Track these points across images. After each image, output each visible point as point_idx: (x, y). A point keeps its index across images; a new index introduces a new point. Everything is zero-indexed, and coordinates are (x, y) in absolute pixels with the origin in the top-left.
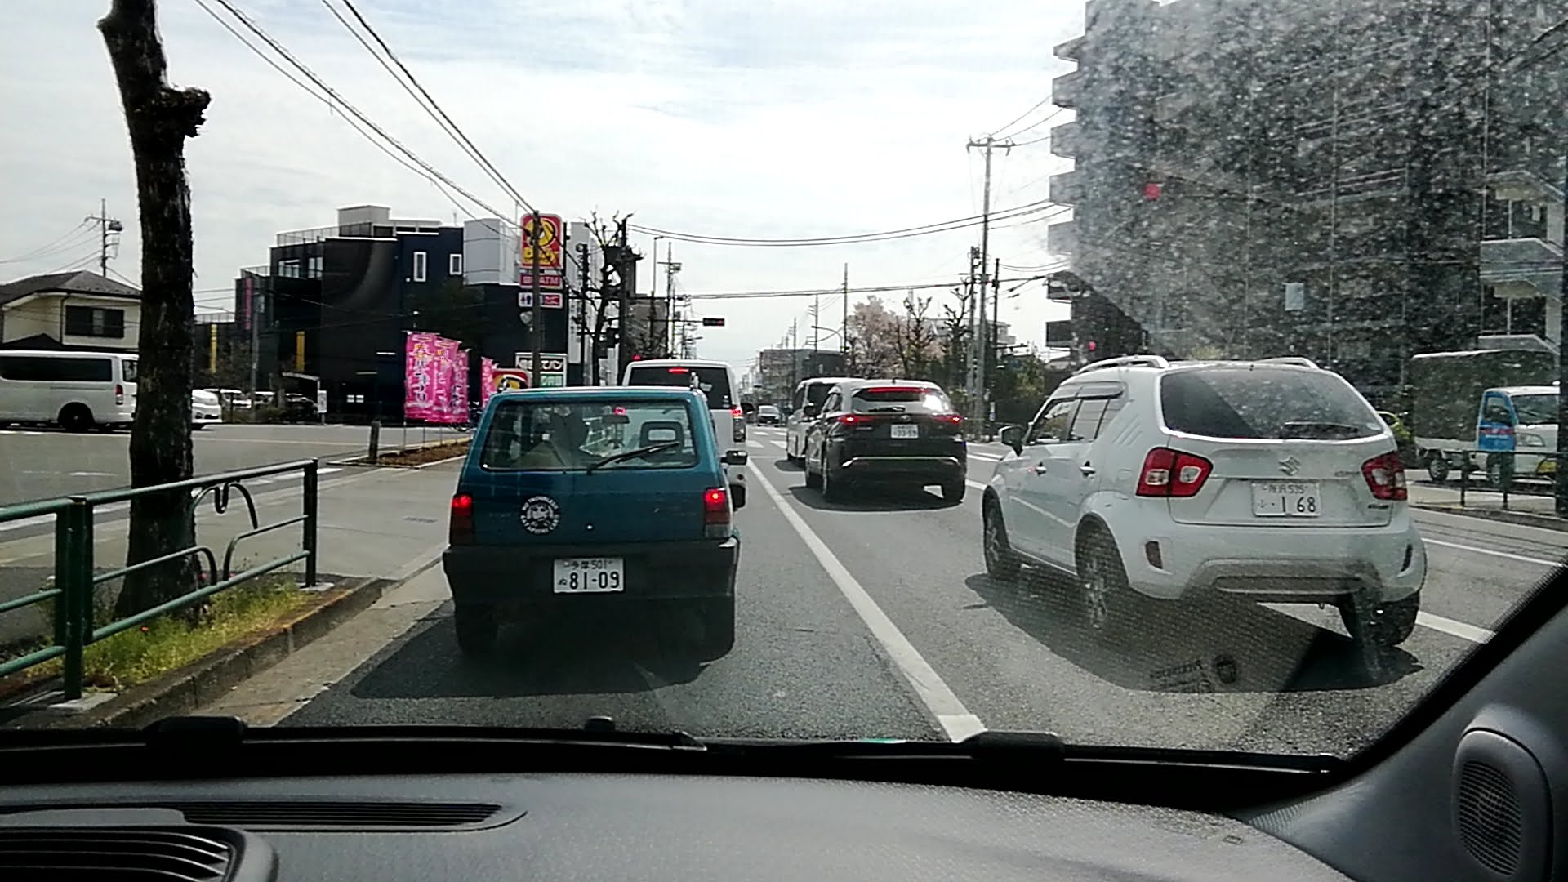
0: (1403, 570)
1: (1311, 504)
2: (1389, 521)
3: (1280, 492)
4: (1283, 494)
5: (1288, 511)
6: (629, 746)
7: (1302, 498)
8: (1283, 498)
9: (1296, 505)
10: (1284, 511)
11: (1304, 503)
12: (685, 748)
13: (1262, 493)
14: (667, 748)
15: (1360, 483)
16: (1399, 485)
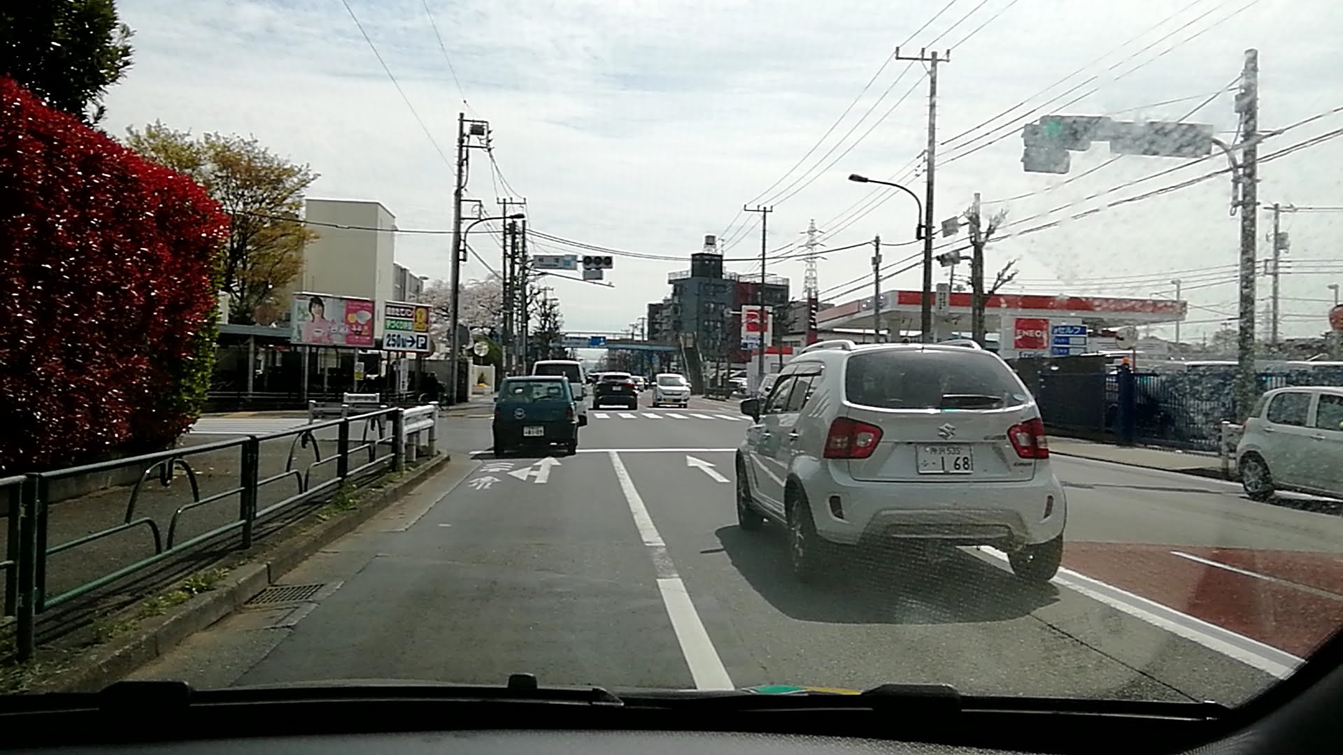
0: (1046, 516)
1: (966, 463)
2: (1033, 477)
3: (940, 453)
4: (943, 455)
5: (946, 469)
6: (551, 702)
7: (958, 458)
8: (943, 458)
9: (953, 464)
10: (943, 469)
11: (960, 462)
12: (604, 704)
13: (925, 454)
14: (587, 704)
15: (1007, 446)
16: (1042, 447)
